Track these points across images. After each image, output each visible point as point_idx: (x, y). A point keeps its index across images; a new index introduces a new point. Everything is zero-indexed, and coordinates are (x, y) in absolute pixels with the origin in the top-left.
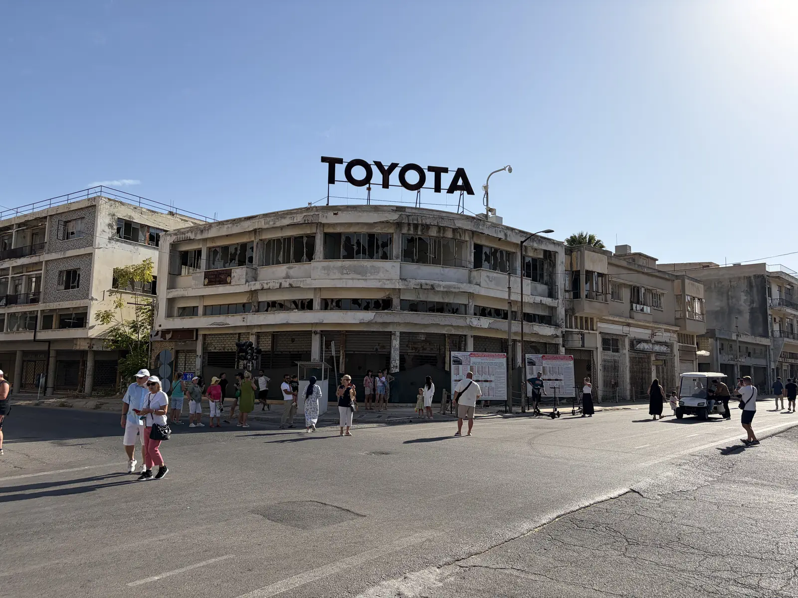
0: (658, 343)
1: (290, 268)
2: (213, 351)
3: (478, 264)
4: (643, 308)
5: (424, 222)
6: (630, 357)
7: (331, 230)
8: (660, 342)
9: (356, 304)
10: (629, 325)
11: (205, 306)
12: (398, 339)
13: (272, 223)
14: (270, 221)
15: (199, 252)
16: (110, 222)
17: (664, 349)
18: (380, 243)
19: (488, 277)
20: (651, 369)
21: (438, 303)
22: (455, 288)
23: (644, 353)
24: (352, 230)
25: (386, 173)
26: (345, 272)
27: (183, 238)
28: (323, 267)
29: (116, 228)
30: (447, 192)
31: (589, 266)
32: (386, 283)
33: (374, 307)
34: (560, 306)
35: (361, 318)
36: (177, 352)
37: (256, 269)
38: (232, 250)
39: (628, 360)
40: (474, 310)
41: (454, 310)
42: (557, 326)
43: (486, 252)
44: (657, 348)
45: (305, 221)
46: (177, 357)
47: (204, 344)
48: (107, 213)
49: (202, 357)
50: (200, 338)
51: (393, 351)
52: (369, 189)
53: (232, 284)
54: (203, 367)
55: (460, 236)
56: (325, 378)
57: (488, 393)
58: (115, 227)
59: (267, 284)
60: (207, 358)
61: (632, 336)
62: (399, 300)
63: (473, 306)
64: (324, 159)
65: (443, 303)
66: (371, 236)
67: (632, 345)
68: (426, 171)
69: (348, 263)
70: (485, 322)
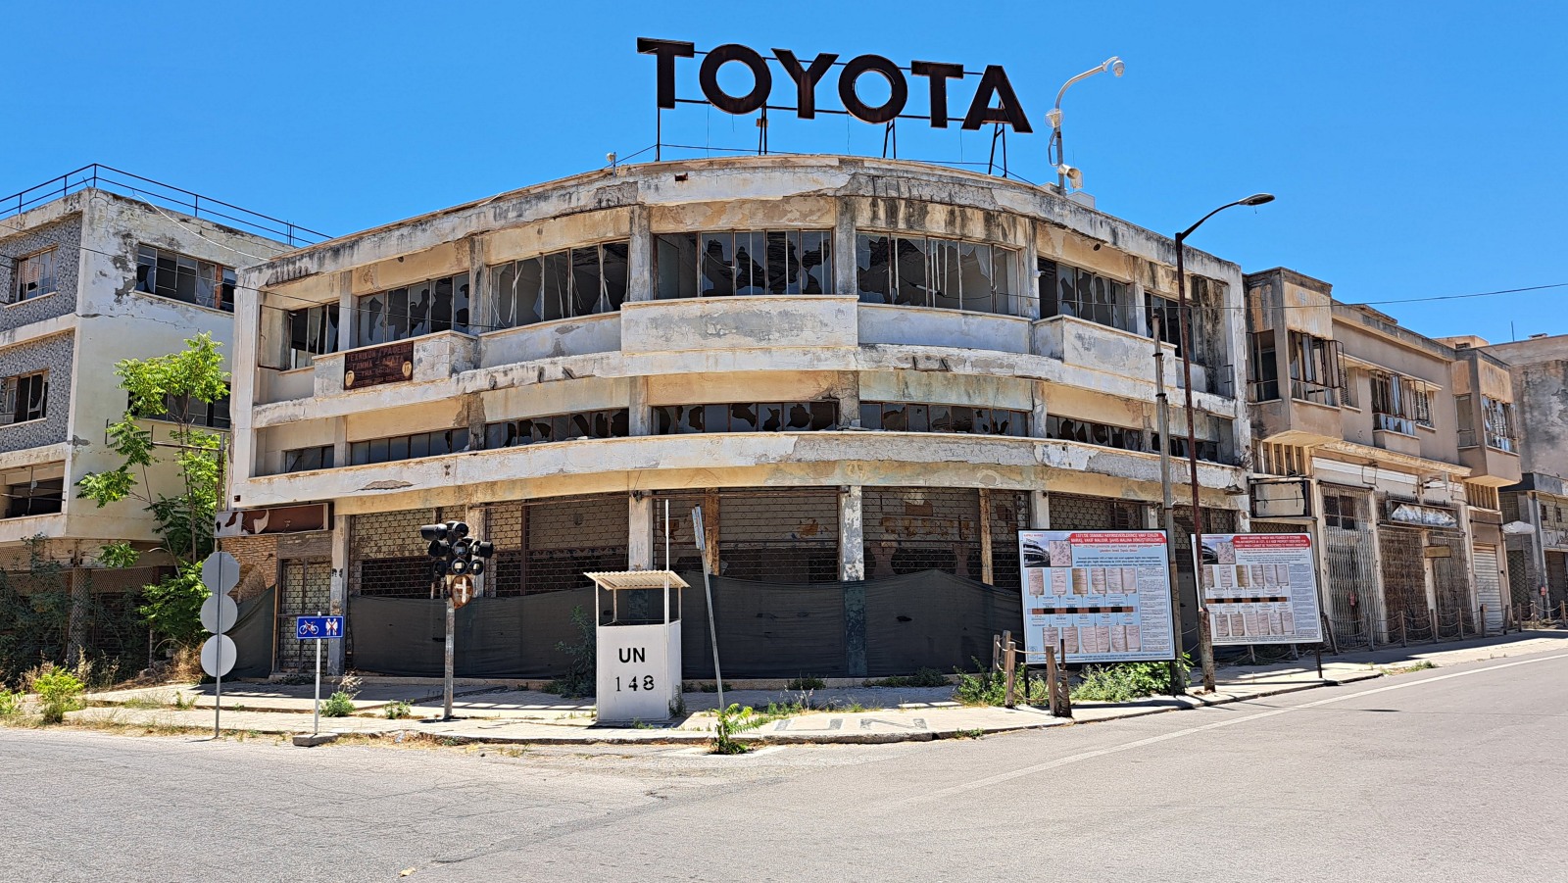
0: (1432, 505)
1: (563, 331)
2: (373, 555)
3: (1048, 309)
4: (1399, 424)
5: (915, 193)
6: (1381, 541)
7: (668, 227)
8: (1435, 504)
9: (744, 417)
10: (1373, 464)
11: (352, 444)
12: (858, 505)
13: (515, 214)
14: (507, 211)
15: (332, 311)
16: (120, 253)
17: (1444, 519)
18: (799, 255)
19: (1080, 337)
20: (1423, 565)
21: (955, 408)
22: (1001, 366)
23: (1407, 531)
24: (723, 224)
25: (807, 79)
26: (712, 330)
27: (291, 274)
28: (653, 320)
29: (135, 268)
30: (964, 127)
31: (1294, 321)
32: (823, 356)
33: (789, 425)
34: (1240, 416)
35: (760, 451)
36: (284, 563)
37: (476, 341)
38: (413, 298)
39: (1377, 545)
40: (1047, 426)
41: (1000, 423)
42: (1237, 464)
43: (1064, 279)
44: (1431, 516)
45: (600, 202)
46: (282, 577)
47: (350, 539)
48: (112, 231)
49: (345, 573)
50: (341, 525)
51: (847, 538)
52: (763, 122)
53: (415, 380)
54: (350, 598)
55: (1005, 235)
56: (673, 618)
57: (1122, 642)
58: (133, 266)
59: (505, 373)
60: (358, 575)
61: (1381, 488)
62: (855, 404)
63: (1044, 416)
64: (644, 45)
65: (968, 409)
66: (775, 238)
67: (1383, 510)
68: (907, 74)
69: (720, 305)
70: (1079, 454)
